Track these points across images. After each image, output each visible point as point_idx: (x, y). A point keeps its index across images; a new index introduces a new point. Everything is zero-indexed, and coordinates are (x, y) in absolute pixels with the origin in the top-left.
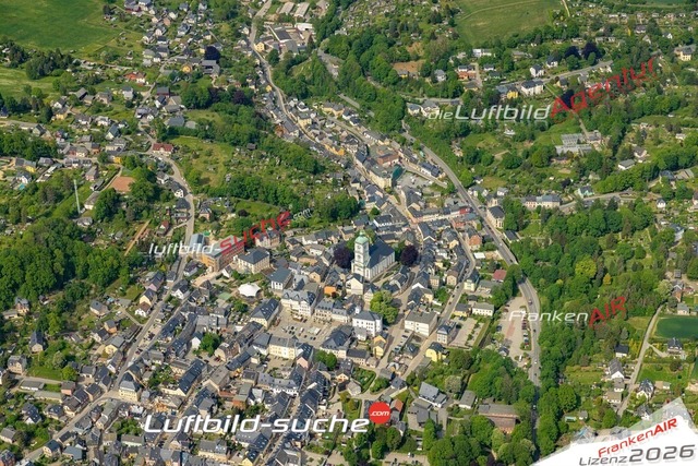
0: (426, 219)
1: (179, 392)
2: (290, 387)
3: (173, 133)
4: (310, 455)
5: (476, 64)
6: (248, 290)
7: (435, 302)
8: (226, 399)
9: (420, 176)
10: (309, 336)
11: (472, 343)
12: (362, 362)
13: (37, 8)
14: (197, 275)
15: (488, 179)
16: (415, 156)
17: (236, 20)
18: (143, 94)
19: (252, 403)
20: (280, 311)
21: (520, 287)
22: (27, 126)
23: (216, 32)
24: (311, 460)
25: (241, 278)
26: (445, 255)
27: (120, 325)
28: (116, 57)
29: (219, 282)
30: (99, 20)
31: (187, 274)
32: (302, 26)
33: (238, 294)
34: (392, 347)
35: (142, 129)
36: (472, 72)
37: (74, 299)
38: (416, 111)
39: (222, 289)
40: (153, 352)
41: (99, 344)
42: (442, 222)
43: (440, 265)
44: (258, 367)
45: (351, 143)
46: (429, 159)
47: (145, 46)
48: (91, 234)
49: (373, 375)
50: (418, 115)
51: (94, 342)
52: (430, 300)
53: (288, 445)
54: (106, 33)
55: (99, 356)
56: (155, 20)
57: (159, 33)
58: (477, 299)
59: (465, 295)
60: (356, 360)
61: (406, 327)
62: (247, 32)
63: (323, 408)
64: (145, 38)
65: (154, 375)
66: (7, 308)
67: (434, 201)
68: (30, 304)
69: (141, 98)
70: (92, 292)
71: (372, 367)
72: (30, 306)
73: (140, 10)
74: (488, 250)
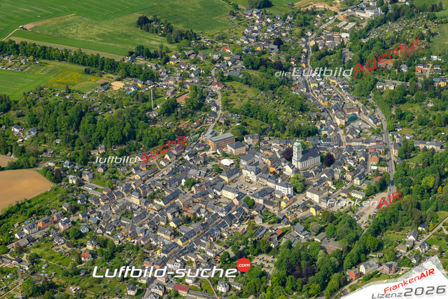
0: (353, 144)
1: (162, 203)
2: (222, 212)
3: (230, 79)
4: (216, 246)
5: (431, 65)
6: (226, 162)
7: (332, 187)
8: (185, 211)
9: (366, 122)
10: (249, 191)
11: (342, 210)
12: (271, 208)
13: (193, 8)
14: (203, 151)
15: (405, 129)
16: (368, 112)
17: (306, 28)
18: (225, 58)
19: (198, 215)
20: (240, 176)
21: (388, 188)
22: (151, 65)
23: (291, 32)
24: (215, 248)
25: (226, 156)
26: (352, 164)
27: (149, 167)
28: (223, 38)
29: (213, 156)
30: (225, 18)
31: (197, 149)
32: (344, 35)
33: (220, 164)
34: (293, 205)
35: (214, 75)
36: (426, 69)
37: (130, 151)
38: (381, 87)
39: (213, 160)
40: (158, 182)
41: (133, 174)
42: (361, 147)
43: (346, 168)
44: (211, 199)
45: (335, 100)
46: (376, 114)
47: (244, 34)
48: (155, 121)
49: (274, 215)
50: (381, 89)
51: (131, 173)
52: (330, 185)
53: (205, 238)
54: (225, 25)
55: (131, 180)
56: (257, 21)
57: (256, 28)
58: (359, 189)
59: (353, 186)
60: (267, 206)
61: (307, 196)
62: (310, 35)
63: (236, 225)
64: (246, 30)
65: (154, 194)
66: (94, 149)
67: (366, 136)
68: (106, 148)
69: (224, 60)
70: (141, 149)
71: (276, 212)
72: (106, 150)
73: (251, 15)
74: (381, 166)
